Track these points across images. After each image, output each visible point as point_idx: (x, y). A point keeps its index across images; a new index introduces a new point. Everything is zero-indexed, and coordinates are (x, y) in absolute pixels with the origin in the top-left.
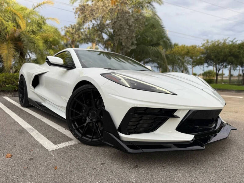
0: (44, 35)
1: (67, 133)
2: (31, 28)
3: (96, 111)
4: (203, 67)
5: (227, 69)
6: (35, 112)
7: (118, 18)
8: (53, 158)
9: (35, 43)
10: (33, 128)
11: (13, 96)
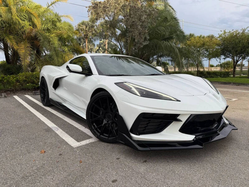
0: (58, 32)
1: (87, 131)
2: (46, 27)
3: (112, 114)
4: (220, 59)
5: (245, 60)
6: (57, 111)
7: (130, 14)
8: (78, 154)
9: (51, 41)
10: (58, 127)
11: (33, 95)
